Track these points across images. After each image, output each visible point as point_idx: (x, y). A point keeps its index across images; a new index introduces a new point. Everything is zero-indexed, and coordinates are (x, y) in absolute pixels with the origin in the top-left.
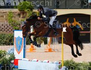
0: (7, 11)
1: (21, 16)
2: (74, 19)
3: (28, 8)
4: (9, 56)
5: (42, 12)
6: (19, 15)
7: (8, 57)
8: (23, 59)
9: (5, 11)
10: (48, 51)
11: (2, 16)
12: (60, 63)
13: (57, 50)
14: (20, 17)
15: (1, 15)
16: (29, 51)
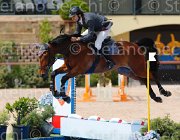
0: (39, 19)
1: (67, 30)
2: (172, 36)
4: (43, 110)
5: (81, 21)
7: (40, 111)
8: (70, 115)
9: (34, 20)
10: (119, 99)
11: (30, 30)
12: (143, 123)
13: (138, 97)
15: (27, 27)
16: (82, 99)
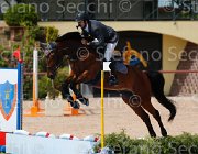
1: (13, 37)
3: (26, 19)
6: (8, 34)
10: (70, 113)
12: (96, 140)
14: (9, 38)
16: (29, 113)
